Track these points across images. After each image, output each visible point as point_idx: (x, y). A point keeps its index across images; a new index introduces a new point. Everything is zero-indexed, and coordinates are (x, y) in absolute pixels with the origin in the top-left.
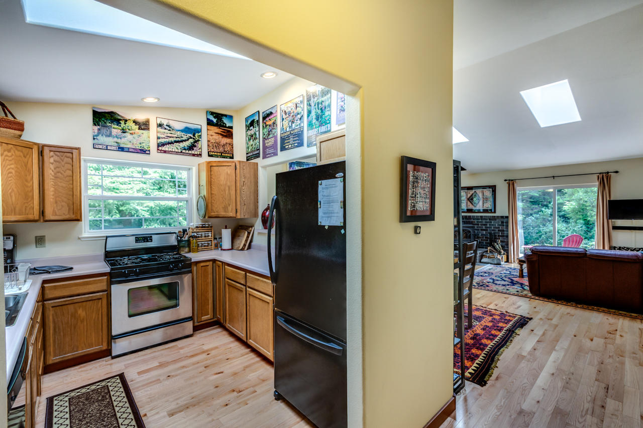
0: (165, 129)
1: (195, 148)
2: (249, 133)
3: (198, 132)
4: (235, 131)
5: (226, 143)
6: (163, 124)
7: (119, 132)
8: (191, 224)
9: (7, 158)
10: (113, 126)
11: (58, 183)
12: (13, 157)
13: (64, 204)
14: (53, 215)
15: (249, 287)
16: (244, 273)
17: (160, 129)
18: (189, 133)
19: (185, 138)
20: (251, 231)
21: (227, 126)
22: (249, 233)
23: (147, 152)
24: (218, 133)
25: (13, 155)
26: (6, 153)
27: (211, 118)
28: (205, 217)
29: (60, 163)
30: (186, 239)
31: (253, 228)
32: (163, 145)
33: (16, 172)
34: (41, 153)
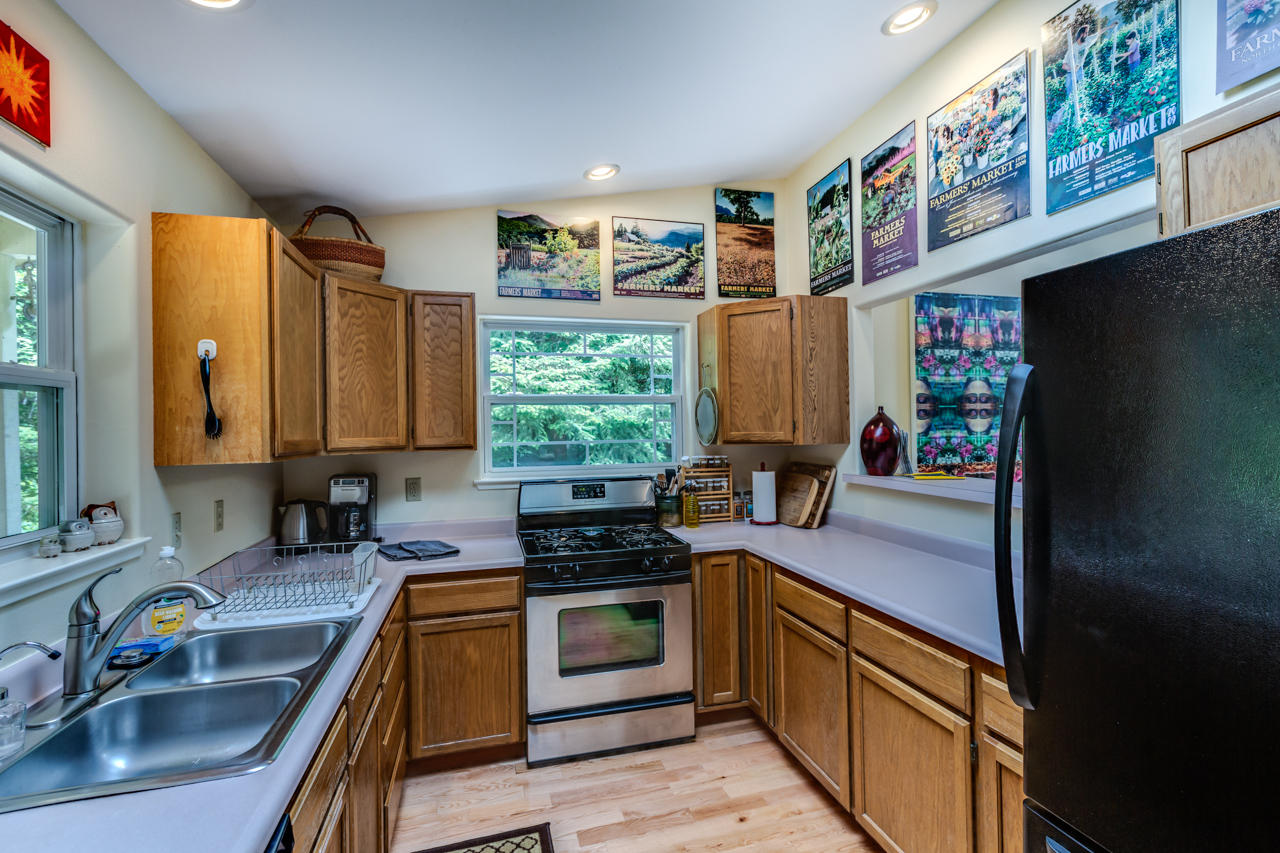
0: (630, 241)
1: (690, 280)
2: (819, 225)
3: (698, 242)
4: (778, 231)
5: (760, 261)
6: (626, 231)
7: (544, 256)
8: (684, 458)
9: (354, 320)
10: (534, 246)
11: (438, 370)
12: (364, 318)
13: (446, 412)
14: (429, 437)
15: (859, 653)
16: (842, 606)
17: (619, 244)
18: (678, 246)
19: (669, 257)
20: (828, 478)
21: (761, 218)
22: (823, 485)
23: (595, 296)
24: (740, 239)
25: (363, 314)
26: (352, 311)
27: (726, 204)
28: (714, 442)
29: (440, 327)
30: (674, 493)
31: (834, 471)
32: (626, 276)
33: (368, 348)
34: (410, 311)
